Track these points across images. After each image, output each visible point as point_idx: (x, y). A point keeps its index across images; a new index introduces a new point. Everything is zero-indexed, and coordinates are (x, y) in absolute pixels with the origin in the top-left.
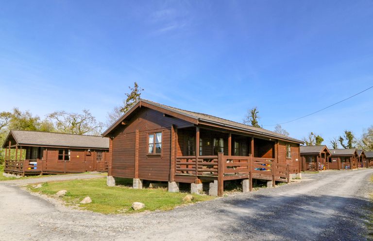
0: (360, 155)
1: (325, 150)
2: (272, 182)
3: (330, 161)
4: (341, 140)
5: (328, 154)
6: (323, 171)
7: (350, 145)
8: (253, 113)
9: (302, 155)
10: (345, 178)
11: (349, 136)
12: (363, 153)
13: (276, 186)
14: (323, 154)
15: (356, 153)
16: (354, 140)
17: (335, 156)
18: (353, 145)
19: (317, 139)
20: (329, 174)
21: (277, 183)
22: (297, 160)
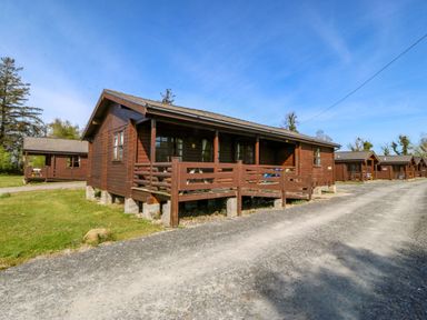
0: (418, 162)
1: (373, 156)
2: (281, 201)
3: (379, 169)
4: (395, 146)
5: (376, 161)
6: (369, 182)
7: (405, 152)
8: (291, 118)
9: (338, 162)
10: (398, 192)
11: (404, 141)
12: (422, 160)
13: (288, 206)
14: (369, 162)
15: (413, 160)
16: (409, 145)
17: (386, 164)
18: (409, 151)
19: (365, 145)
20: (377, 185)
21: (289, 201)
22: (330, 168)
